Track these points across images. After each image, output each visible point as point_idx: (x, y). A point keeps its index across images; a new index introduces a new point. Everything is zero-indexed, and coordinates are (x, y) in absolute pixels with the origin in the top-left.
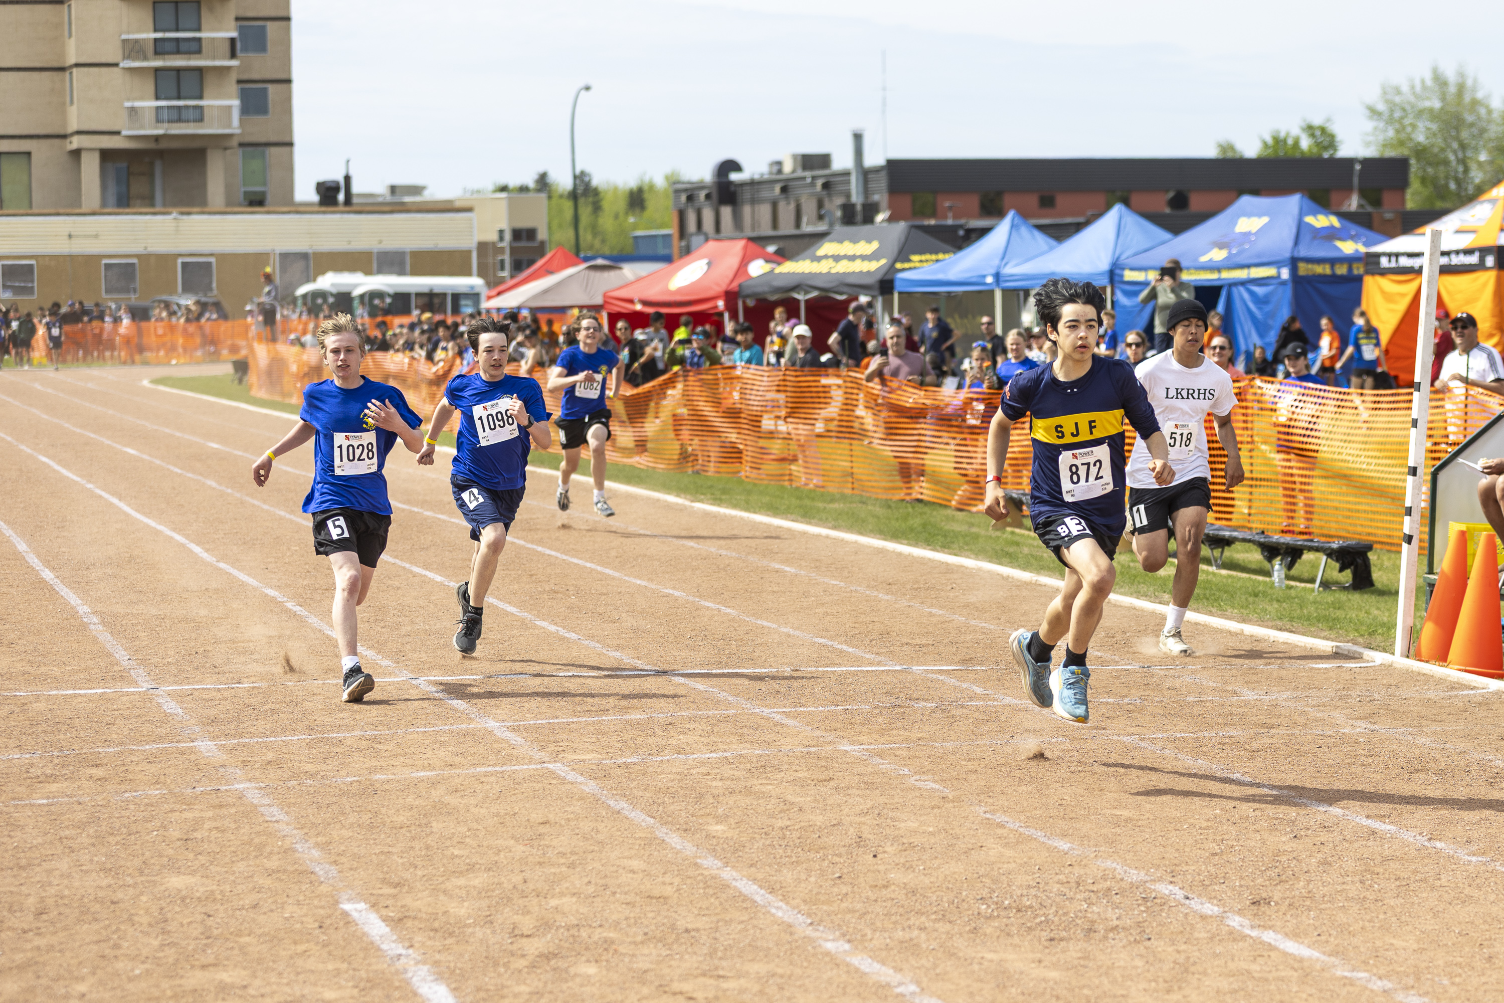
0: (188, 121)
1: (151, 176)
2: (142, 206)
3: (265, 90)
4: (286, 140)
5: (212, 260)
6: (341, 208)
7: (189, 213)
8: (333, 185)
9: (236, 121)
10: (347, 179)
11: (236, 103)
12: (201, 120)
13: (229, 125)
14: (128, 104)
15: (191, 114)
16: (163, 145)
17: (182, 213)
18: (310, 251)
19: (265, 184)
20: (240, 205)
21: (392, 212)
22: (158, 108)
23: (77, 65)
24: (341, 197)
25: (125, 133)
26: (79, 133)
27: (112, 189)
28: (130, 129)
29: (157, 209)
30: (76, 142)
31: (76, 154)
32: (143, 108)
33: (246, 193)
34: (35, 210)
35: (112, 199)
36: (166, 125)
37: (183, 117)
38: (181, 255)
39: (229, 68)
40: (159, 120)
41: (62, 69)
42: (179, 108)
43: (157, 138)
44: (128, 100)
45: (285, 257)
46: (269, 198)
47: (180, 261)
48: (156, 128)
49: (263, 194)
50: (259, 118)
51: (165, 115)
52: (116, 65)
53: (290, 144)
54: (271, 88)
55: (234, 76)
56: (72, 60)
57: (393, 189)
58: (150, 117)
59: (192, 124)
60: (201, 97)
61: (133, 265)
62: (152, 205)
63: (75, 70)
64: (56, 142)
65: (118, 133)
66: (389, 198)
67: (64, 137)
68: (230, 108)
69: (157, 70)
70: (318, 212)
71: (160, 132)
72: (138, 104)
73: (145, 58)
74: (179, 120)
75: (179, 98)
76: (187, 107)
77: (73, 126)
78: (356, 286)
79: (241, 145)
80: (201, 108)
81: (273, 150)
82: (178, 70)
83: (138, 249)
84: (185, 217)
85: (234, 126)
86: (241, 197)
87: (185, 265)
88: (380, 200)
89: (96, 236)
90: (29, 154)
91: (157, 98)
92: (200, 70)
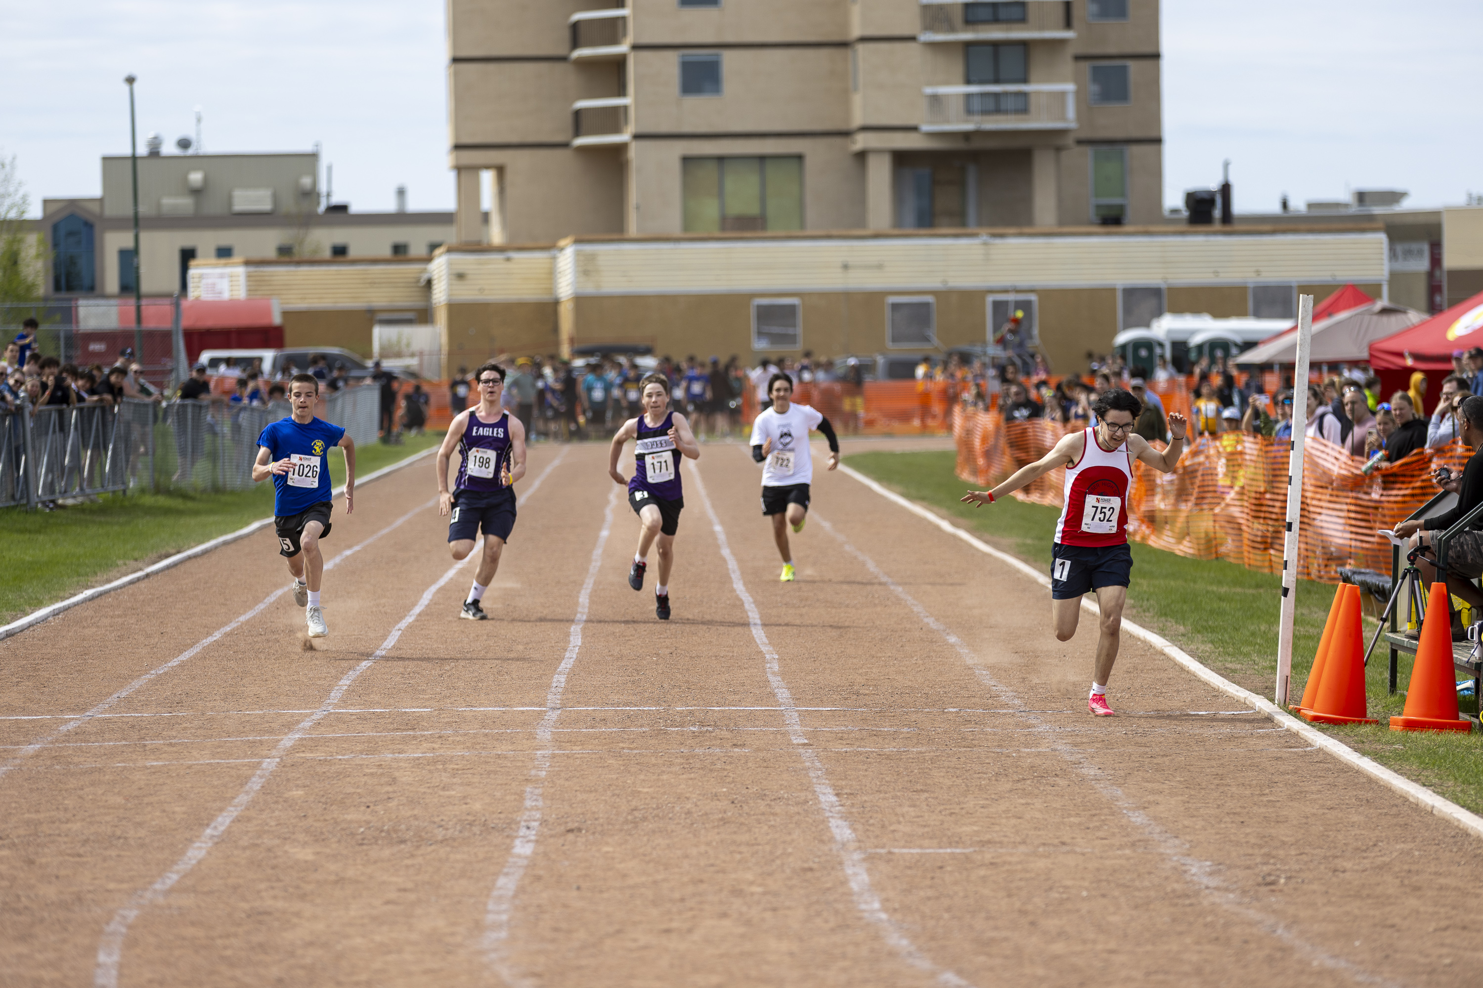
0: (1006, 112)
1: (962, 184)
2: (951, 225)
3: (1124, 69)
4: (1152, 134)
5: (1033, 297)
6: (1217, 226)
7: (1002, 236)
8: (1206, 196)
9: (1071, 112)
10: (1226, 189)
11: (1070, 87)
12: (1024, 110)
13: (1063, 118)
14: (929, 90)
15: (1010, 103)
16: (977, 144)
17: (994, 236)
18: (1163, 286)
19: (1123, 194)
20: (1091, 223)
21: (1273, 232)
22: (968, 96)
23: (864, 39)
24: (1217, 213)
25: (926, 128)
26: (865, 129)
27: (911, 204)
28: (931, 122)
29: (969, 230)
30: (861, 141)
31: (862, 156)
32: (947, 96)
33: (1098, 207)
34: (809, 232)
35: (910, 216)
36: (977, 118)
37: (1003, 107)
38: (991, 291)
39: (1062, 42)
40: (969, 111)
41: (844, 45)
42: (996, 95)
43: (967, 136)
44: (931, 84)
45: (1130, 293)
46: (1130, 214)
47: (990, 299)
48: (966, 121)
49: (1121, 208)
50: (1115, 107)
51: (976, 105)
52: (912, 39)
53: (1157, 141)
54: (1132, 65)
55: (1071, 51)
56: (856, 31)
57: (1361, 197)
58: (956, 108)
59: (1010, 117)
60: (1025, 80)
61: (927, 305)
62: (963, 224)
63: (861, 48)
64: (838, 141)
65: (914, 129)
66: (1355, 210)
67: (846, 134)
68: (1063, 94)
69: (968, 45)
70: (1182, 233)
71: (969, 127)
72: (943, 90)
73: (952, 29)
74: (998, 111)
75: (997, 81)
76: (1006, 94)
77: (858, 119)
78: (1193, 332)
79: (1080, 142)
80: (1025, 95)
81: (1135, 150)
82: (996, 45)
83: (934, 282)
84: (998, 241)
85: (1069, 118)
86: (1091, 213)
87: (997, 305)
88: (1343, 212)
89: (880, 266)
90: (800, 158)
91: (968, 81)
92: (1025, 44)
